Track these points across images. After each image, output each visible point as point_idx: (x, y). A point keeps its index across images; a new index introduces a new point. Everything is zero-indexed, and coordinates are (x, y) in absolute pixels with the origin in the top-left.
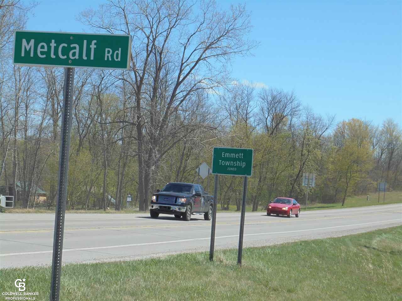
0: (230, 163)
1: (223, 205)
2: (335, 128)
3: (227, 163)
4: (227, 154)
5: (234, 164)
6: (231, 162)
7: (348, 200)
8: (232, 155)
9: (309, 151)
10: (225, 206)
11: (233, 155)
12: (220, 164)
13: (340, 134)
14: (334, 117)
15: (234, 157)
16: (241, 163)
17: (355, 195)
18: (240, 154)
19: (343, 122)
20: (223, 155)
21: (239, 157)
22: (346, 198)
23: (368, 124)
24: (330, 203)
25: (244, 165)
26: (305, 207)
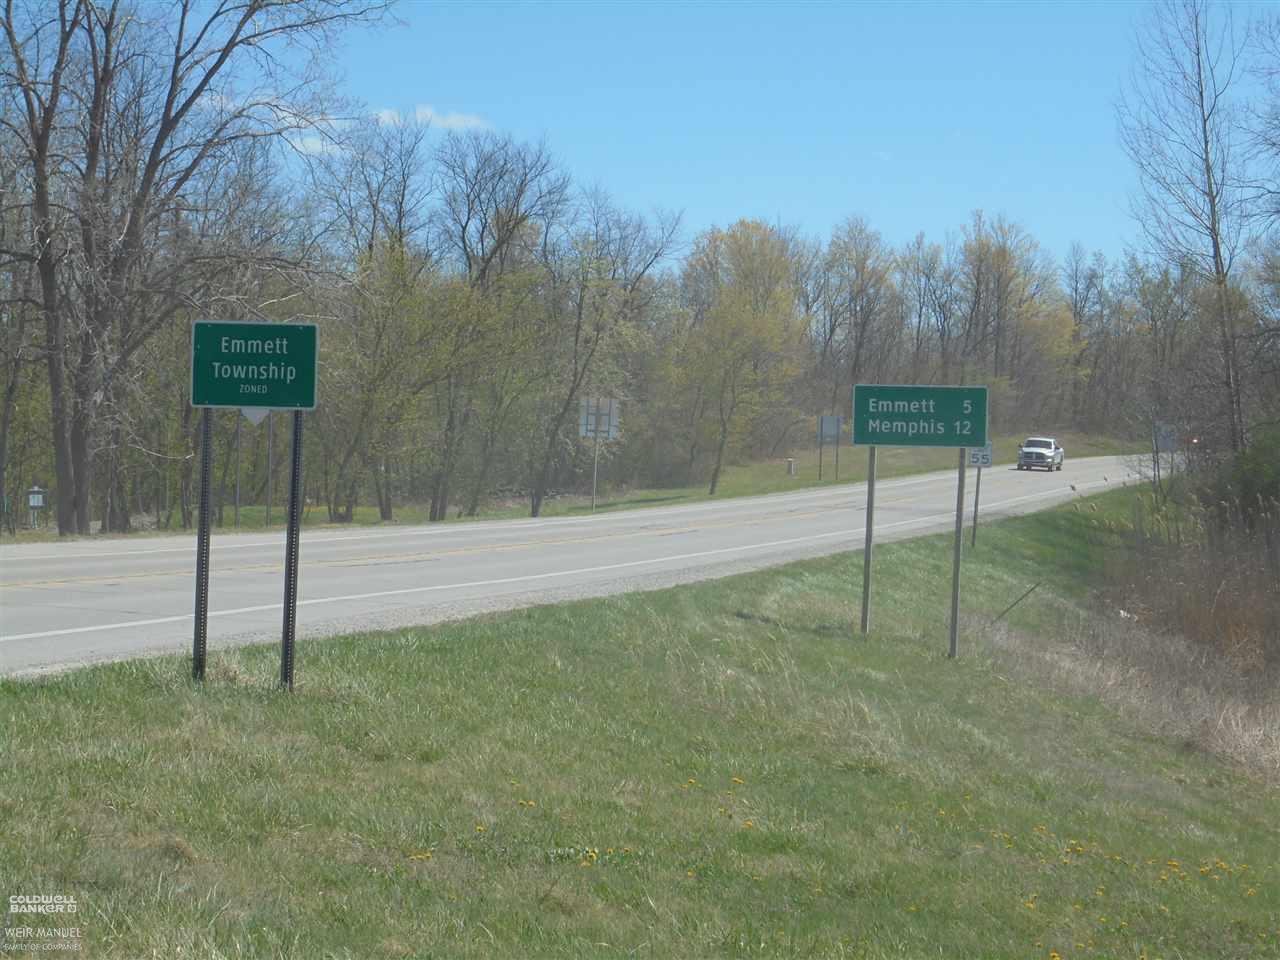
0: (248, 370)
1: (332, 507)
2: (687, 252)
3: (239, 372)
4: (238, 342)
5: (259, 373)
6: (250, 368)
7: (729, 478)
8: (252, 344)
9: (599, 328)
10: (342, 510)
11: (255, 345)
12: (216, 375)
13: (703, 271)
14: (679, 217)
15: (260, 351)
16: (283, 368)
17: (752, 457)
18: (278, 342)
19: (713, 233)
20: (224, 344)
21: (274, 349)
22: (722, 468)
23: (788, 236)
24: (674, 486)
25: (291, 375)
26: (588, 503)
